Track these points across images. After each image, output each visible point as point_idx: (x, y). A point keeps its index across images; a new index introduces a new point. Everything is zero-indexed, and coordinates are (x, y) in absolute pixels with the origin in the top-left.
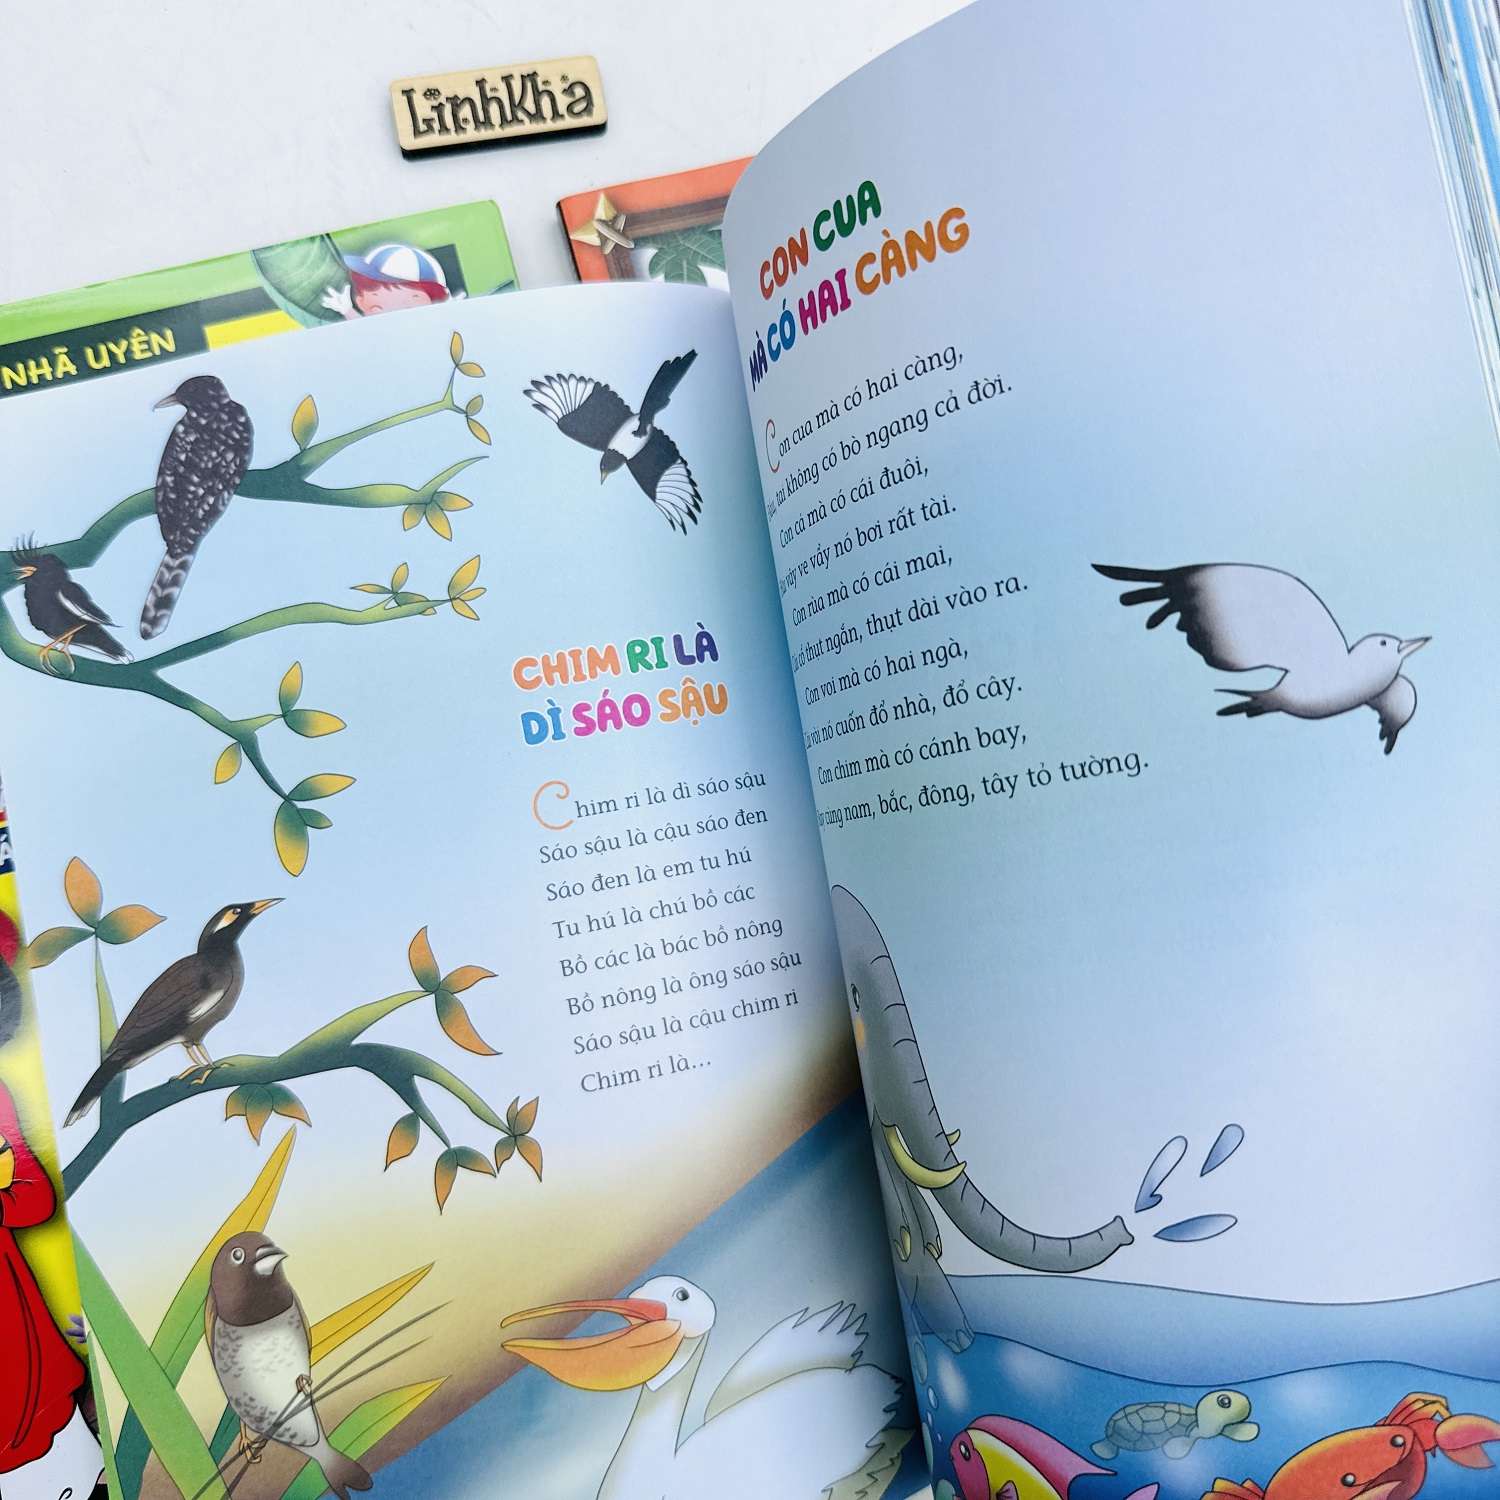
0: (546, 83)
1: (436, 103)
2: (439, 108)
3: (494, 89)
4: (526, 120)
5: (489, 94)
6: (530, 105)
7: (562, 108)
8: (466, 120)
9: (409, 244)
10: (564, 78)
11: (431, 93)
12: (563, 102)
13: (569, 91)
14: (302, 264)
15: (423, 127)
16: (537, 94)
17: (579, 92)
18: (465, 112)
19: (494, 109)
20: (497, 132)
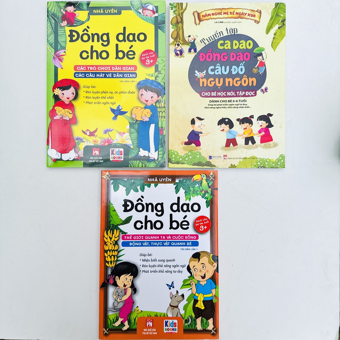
9: (152, 5)
14: (137, 4)
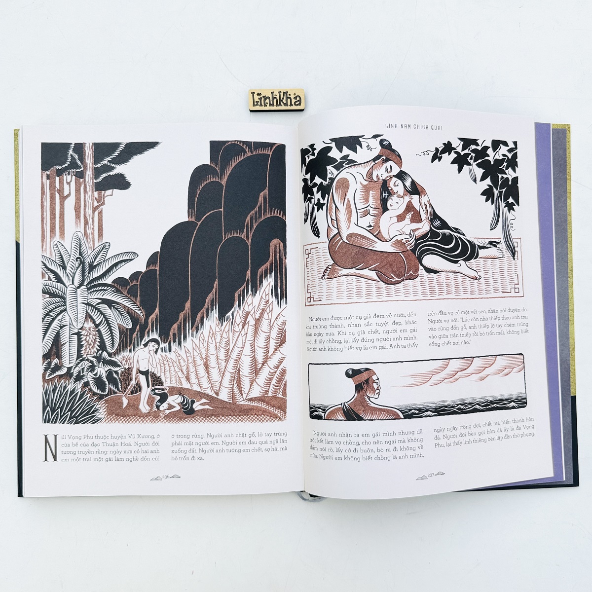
0: (289, 95)
1: (260, 97)
2: (260, 99)
3: (276, 95)
4: (283, 105)
5: (274, 96)
6: (284, 101)
7: (293, 103)
8: (267, 103)
10: (295, 94)
11: (259, 94)
12: (293, 101)
13: (295, 98)
15: (256, 104)
16: (287, 98)
17: (298, 99)
18: (267, 101)
19: (275, 100)
20: (275, 108)
